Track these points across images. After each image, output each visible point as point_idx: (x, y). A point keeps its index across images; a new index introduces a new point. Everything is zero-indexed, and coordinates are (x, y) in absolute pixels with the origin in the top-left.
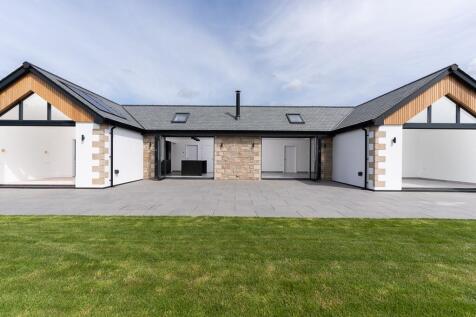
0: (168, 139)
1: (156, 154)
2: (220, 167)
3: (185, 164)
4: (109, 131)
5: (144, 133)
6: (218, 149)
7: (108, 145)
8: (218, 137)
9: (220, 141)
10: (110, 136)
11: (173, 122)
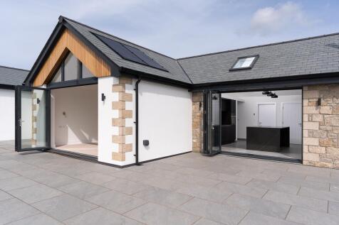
0: (224, 96)
1: (206, 117)
2: (315, 142)
3: (252, 131)
4: (133, 86)
5: (191, 88)
6: (310, 109)
7: (130, 106)
8: (311, 87)
9: (315, 95)
10: (134, 93)
11: (231, 71)
